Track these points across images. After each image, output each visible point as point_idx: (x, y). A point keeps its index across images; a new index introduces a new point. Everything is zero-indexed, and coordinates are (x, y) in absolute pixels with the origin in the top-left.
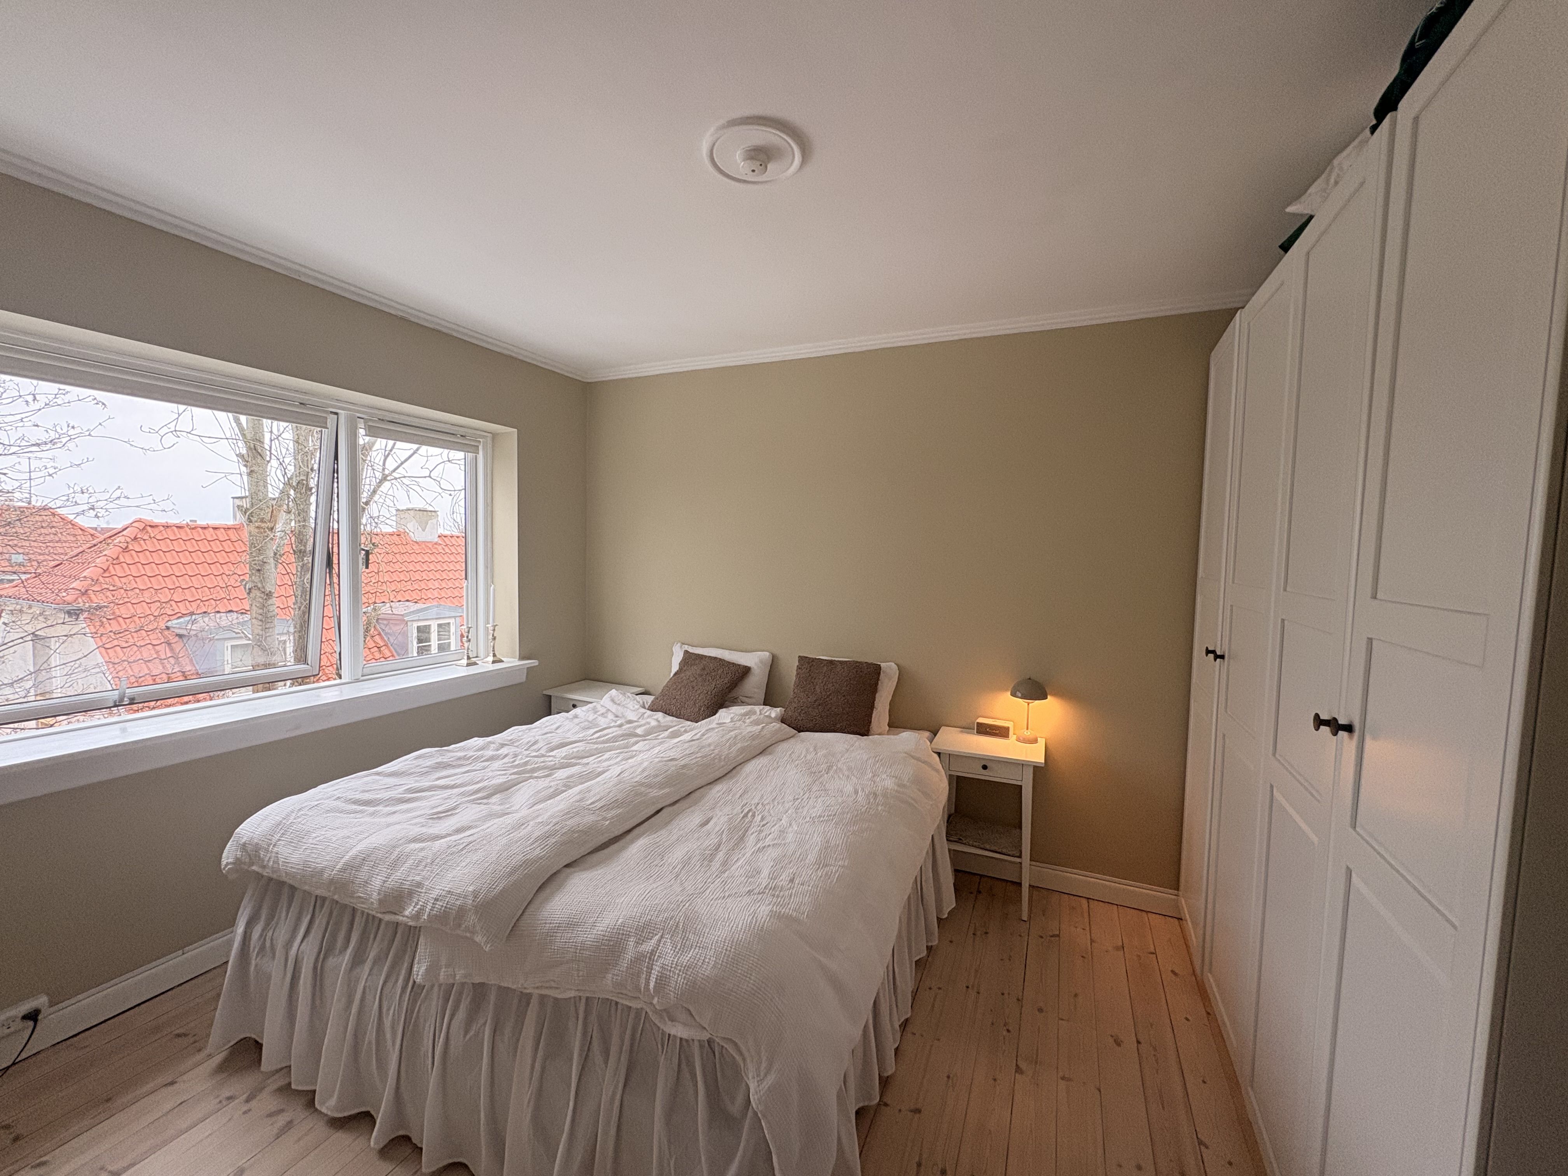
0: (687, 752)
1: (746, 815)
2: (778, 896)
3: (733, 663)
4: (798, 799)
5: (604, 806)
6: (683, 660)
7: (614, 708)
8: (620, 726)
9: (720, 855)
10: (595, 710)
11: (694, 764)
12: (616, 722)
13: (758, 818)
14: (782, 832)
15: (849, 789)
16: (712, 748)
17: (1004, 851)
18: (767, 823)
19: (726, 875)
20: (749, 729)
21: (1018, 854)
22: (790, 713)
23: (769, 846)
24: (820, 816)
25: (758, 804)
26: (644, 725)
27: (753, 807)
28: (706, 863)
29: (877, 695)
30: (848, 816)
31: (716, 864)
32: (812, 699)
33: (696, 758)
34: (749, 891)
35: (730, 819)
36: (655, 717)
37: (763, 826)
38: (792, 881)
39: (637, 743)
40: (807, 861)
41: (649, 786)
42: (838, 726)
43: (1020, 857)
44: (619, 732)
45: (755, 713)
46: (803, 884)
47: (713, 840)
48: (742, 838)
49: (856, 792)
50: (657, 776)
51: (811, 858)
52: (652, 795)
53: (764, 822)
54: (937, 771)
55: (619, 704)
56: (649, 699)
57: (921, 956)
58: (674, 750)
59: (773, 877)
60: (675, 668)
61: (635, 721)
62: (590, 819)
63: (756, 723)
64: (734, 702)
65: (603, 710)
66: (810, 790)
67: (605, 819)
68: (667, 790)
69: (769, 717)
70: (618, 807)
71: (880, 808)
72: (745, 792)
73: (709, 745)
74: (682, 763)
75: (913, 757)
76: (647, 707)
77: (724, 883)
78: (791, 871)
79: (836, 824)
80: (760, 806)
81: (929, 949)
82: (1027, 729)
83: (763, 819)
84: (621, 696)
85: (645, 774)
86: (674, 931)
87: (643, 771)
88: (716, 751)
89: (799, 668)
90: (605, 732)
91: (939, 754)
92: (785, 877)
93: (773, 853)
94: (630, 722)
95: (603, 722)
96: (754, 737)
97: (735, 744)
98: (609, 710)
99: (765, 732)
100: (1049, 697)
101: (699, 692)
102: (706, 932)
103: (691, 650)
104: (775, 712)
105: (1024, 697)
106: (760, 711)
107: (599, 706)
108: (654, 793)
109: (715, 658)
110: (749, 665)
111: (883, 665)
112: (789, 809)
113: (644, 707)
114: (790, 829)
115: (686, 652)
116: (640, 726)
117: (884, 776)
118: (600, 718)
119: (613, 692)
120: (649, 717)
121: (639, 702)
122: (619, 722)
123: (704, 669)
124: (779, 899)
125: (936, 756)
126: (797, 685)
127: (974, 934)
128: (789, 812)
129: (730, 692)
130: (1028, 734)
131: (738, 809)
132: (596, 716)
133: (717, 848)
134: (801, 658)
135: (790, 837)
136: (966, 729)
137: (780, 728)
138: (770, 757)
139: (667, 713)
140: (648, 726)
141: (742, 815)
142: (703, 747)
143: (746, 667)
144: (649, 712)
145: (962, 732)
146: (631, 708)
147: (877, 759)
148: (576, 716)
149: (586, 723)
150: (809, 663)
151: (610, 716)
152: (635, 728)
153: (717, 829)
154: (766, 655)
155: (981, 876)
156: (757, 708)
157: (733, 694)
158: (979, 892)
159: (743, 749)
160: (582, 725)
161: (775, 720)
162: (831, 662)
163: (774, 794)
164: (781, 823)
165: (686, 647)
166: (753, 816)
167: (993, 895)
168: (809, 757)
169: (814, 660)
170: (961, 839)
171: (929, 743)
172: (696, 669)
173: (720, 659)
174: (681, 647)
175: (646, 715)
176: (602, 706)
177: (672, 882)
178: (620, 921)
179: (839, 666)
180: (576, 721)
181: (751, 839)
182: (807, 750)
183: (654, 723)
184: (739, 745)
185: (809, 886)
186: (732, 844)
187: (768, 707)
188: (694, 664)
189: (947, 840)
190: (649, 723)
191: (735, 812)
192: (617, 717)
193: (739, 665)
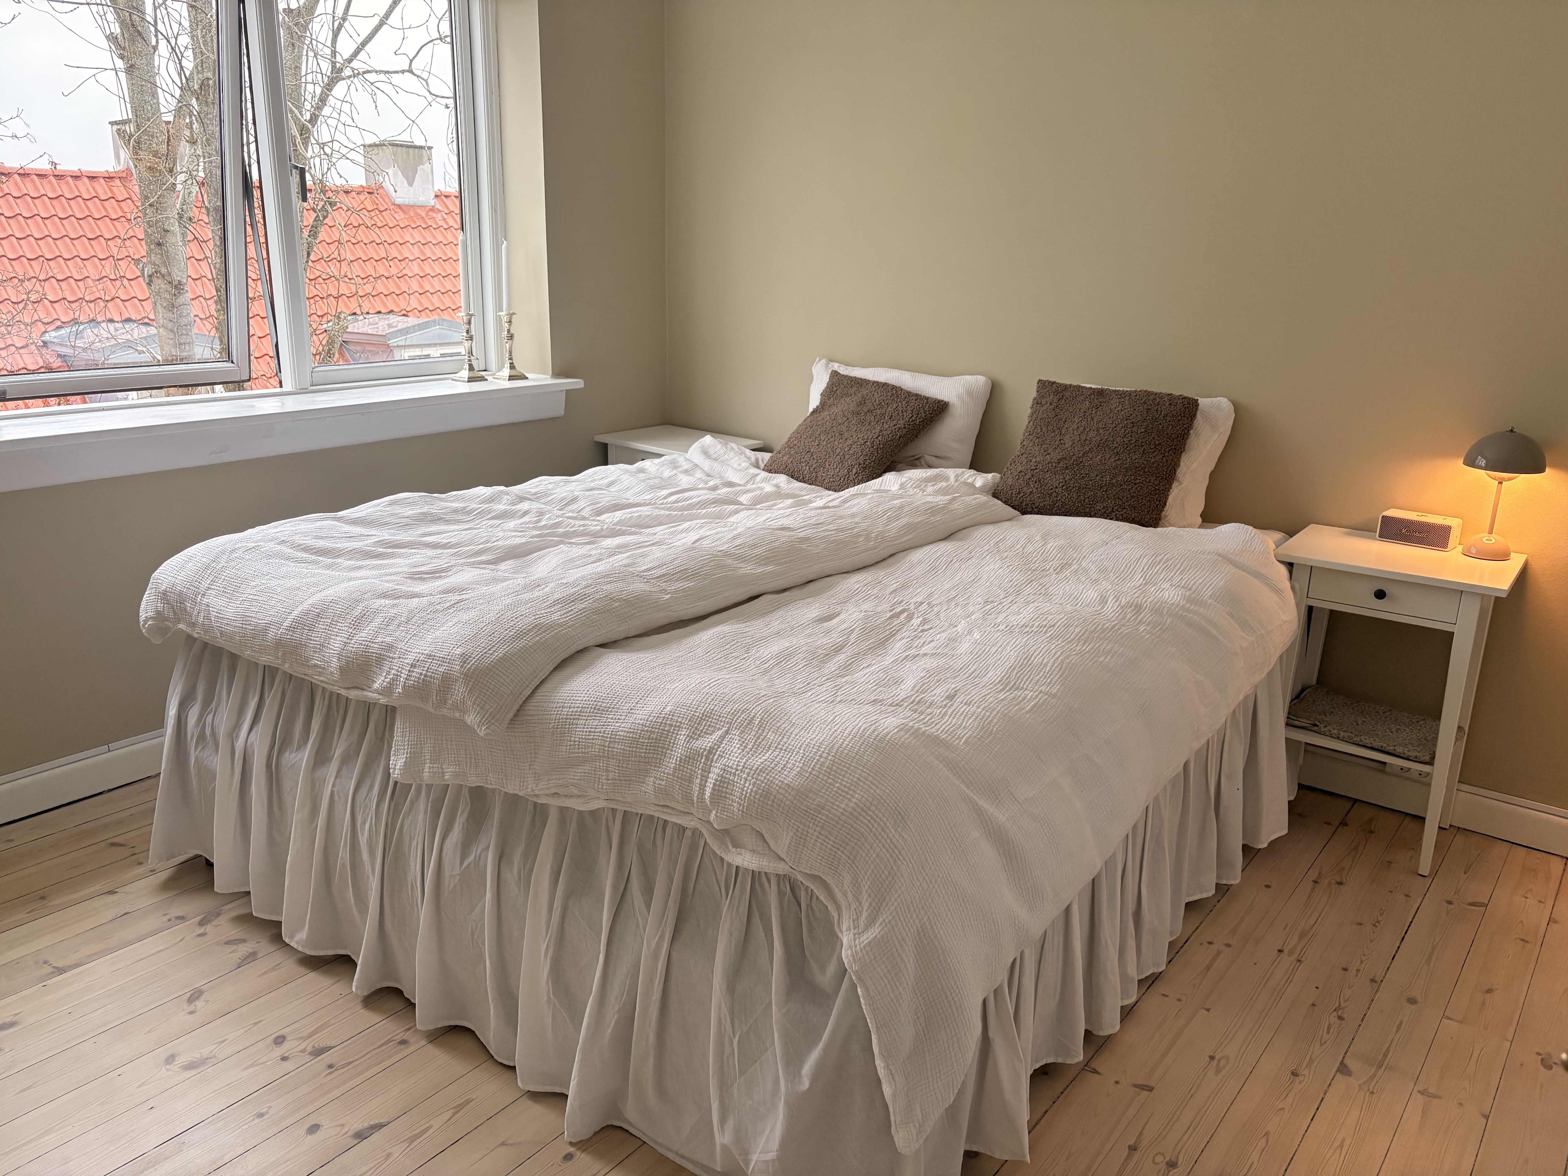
0: (813, 521)
1: (897, 615)
2: (922, 713)
3: (917, 395)
4: (992, 602)
5: (664, 575)
6: (827, 387)
7: (706, 464)
8: (714, 488)
9: (841, 658)
10: (674, 465)
11: (822, 538)
12: (706, 483)
13: (916, 621)
14: (952, 640)
15: (1091, 594)
16: (857, 520)
17: (1399, 750)
18: (931, 628)
19: (844, 680)
20: (929, 499)
21: (1427, 758)
22: (1010, 481)
23: (925, 654)
24: (1025, 626)
25: (921, 603)
26: (753, 490)
27: (912, 607)
28: (815, 663)
29: (1185, 460)
30: (1077, 630)
31: (832, 666)
32: (1055, 455)
33: (826, 530)
34: (875, 700)
35: (867, 617)
36: (775, 482)
37: (923, 631)
38: (951, 697)
39: (736, 512)
40: (985, 679)
41: (742, 558)
42: (1099, 506)
43: (1431, 763)
44: (711, 495)
45: (947, 479)
46: (968, 704)
47: (835, 638)
48: (883, 644)
49: (1103, 601)
50: (754, 546)
51: (994, 675)
52: (742, 571)
53: (926, 627)
54: (1278, 591)
55: (715, 460)
56: (767, 456)
57: (1205, 895)
58: (791, 518)
59: (921, 688)
60: (814, 401)
61: (739, 485)
62: (639, 586)
63: (944, 492)
64: (915, 463)
65: (686, 466)
66: (1019, 593)
67: (665, 591)
68: (769, 568)
69: (972, 485)
70: (686, 579)
71: (1142, 628)
72: (904, 587)
73: (853, 516)
74: (802, 535)
75: (1234, 564)
76: (762, 466)
77: (838, 688)
78: (953, 686)
79: (1051, 638)
80: (924, 607)
81: (1222, 889)
82: (1491, 532)
83: (925, 622)
84: (719, 446)
85: (737, 542)
86: (746, 726)
87: (734, 538)
88: (864, 525)
89: (1037, 402)
90: (686, 495)
91: (1290, 566)
92: (939, 693)
93: (930, 663)
94: (730, 484)
95: (685, 481)
96: (934, 510)
97: (898, 518)
98: (697, 465)
99: (955, 506)
100: (1547, 470)
101: (849, 442)
102: (794, 733)
103: (843, 370)
104: (981, 480)
105: (1492, 466)
106: (957, 476)
107: (681, 460)
108: (747, 569)
109: (885, 385)
110: (946, 400)
111: (1202, 401)
112: (972, 613)
113: (757, 466)
114: (968, 637)
115: (835, 374)
116: (748, 491)
117: (1167, 585)
118: (681, 476)
119: (708, 439)
120: (764, 480)
121: (749, 458)
122: (711, 484)
123: (862, 403)
124: (923, 717)
125: (1283, 570)
126: (1029, 433)
127: (1315, 882)
128: (973, 617)
129: (906, 444)
130: (1490, 541)
131: (885, 606)
132: (675, 472)
133: (838, 649)
134: (1043, 385)
135: (965, 646)
136: (1362, 529)
137: (986, 503)
138: (959, 544)
139: (795, 475)
140: (758, 492)
141: (889, 615)
142: (841, 517)
143: (940, 401)
144: (764, 474)
145: (1349, 534)
146: (735, 466)
147: (1159, 558)
148: (642, 470)
149: (657, 481)
150: (1056, 392)
151: (699, 474)
152: (737, 494)
153: (842, 627)
154: (978, 381)
155: (1356, 801)
156: (951, 473)
157: (914, 450)
158: (1344, 823)
159: (910, 528)
160: (652, 482)
161: (983, 490)
162: (1101, 393)
163: (953, 593)
164: (954, 630)
165: (836, 366)
166: (910, 618)
167: (1371, 832)
168: (1030, 548)
169: (1066, 387)
170: (1316, 725)
171: (1274, 546)
172: (848, 404)
173: (894, 387)
174: (827, 365)
175: (759, 478)
176: (686, 459)
177: (755, 677)
178: (668, 709)
179: (1114, 402)
180: (641, 476)
181: (897, 646)
182: (1029, 540)
183: (768, 488)
184: (905, 521)
185: (978, 707)
186: (864, 646)
187: (973, 472)
188: (847, 395)
189: (1287, 724)
190: (762, 489)
191: (879, 609)
192: (708, 475)
193: (927, 398)
